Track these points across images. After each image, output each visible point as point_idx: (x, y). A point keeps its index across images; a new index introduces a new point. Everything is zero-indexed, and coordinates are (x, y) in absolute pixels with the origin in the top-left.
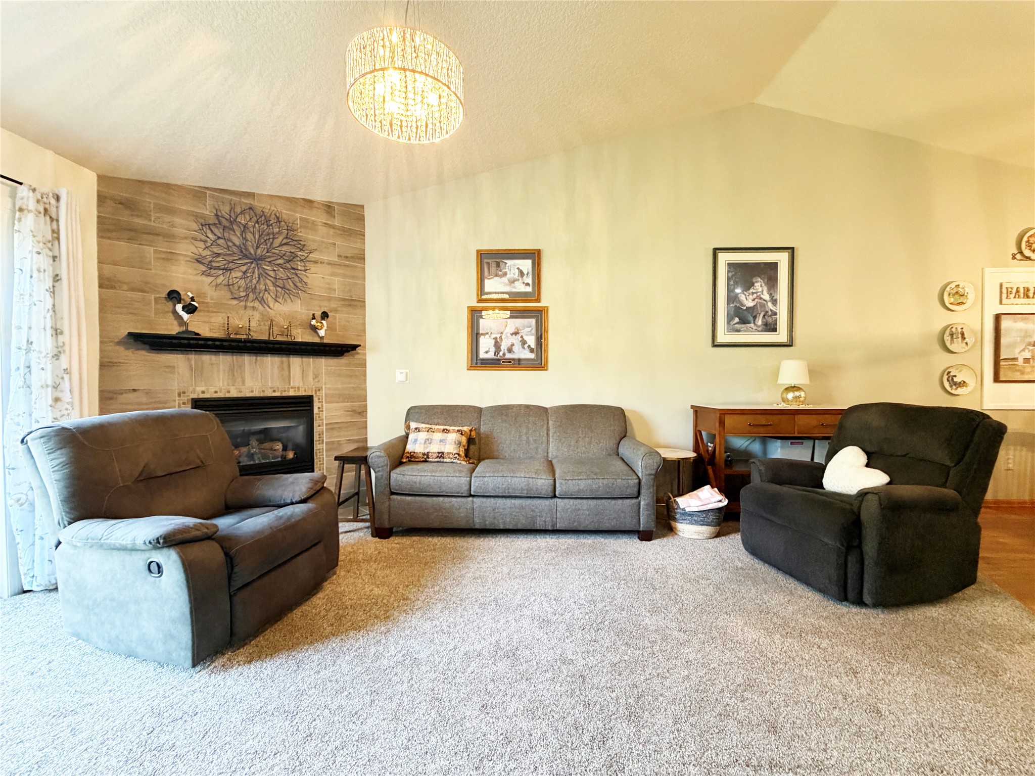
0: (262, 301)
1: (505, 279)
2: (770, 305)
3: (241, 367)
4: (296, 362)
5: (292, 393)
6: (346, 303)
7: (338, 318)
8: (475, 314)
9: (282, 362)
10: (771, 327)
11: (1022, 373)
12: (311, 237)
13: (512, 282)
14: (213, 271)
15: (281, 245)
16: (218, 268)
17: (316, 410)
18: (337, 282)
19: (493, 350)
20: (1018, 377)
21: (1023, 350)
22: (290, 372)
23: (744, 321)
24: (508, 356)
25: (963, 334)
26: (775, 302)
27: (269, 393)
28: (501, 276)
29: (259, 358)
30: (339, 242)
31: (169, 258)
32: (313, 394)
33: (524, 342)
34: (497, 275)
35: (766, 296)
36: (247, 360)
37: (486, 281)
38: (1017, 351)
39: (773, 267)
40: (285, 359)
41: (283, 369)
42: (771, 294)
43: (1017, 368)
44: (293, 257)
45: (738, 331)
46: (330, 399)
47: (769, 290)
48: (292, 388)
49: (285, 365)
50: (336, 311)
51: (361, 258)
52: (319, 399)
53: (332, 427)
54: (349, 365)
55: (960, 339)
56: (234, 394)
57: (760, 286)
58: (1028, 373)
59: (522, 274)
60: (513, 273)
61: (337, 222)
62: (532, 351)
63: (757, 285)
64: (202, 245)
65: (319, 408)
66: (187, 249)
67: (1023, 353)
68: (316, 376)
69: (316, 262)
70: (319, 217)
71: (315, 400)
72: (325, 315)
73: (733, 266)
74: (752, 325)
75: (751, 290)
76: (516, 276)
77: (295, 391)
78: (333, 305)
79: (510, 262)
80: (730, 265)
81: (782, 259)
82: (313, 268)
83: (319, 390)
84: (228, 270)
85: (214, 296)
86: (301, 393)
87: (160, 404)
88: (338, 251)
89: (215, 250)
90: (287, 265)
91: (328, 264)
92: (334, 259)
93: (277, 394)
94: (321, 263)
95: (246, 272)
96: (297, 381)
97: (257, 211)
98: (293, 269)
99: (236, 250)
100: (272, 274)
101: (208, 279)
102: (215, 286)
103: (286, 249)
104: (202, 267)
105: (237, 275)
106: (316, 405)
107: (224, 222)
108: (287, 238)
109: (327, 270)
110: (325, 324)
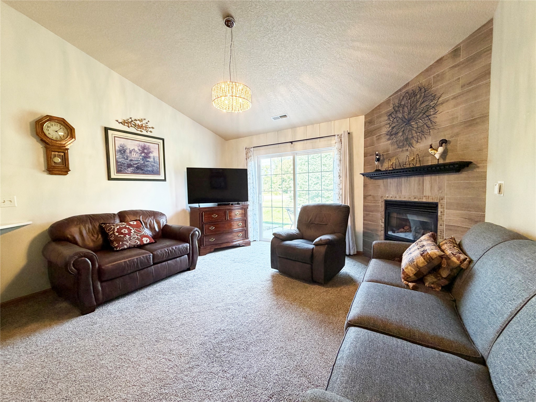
3: (401, 184)
4: (427, 179)
5: (424, 200)
6: (467, 124)
9: (419, 180)
12: (438, 88)
14: (392, 137)
15: (421, 104)
17: (439, 214)
18: (460, 110)
22: (423, 186)
27: (413, 200)
29: (408, 179)
30: (463, 74)
32: (438, 201)
36: (403, 180)
40: (421, 178)
41: (420, 184)
44: (428, 108)
46: (450, 205)
48: (425, 196)
49: (421, 182)
52: (442, 206)
53: (449, 228)
61: (462, 59)
64: (388, 126)
65: (441, 212)
66: (385, 130)
68: (440, 188)
70: (448, 65)
71: (439, 206)
72: (443, 142)
77: (426, 199)
78: (456, 130)
82: (440, 109)
83: (442, 199)
84: (396, 134)
85: (392, 149)
86: (430, 200)
87: (376, 201)
88: (461, 82)
89: (393, 126)
90: (425, 116)
91: (452, 99)
92: (458, 91)
93: (416, 200)
94: (447, 101)
95: (403, 131)
96: (427, 192)
97: (410, 92)
98: (428, 116)
99: (400, 121)
100: (415, 126)
101: (390, 142)
102: (392, 144)
103: (423, 105)
104: (388, 137)
105: (400, 134)
106: (440, 210)
107: (397, 109)
108: (424, 97)
109: (452, 103)
110: (441, 149)
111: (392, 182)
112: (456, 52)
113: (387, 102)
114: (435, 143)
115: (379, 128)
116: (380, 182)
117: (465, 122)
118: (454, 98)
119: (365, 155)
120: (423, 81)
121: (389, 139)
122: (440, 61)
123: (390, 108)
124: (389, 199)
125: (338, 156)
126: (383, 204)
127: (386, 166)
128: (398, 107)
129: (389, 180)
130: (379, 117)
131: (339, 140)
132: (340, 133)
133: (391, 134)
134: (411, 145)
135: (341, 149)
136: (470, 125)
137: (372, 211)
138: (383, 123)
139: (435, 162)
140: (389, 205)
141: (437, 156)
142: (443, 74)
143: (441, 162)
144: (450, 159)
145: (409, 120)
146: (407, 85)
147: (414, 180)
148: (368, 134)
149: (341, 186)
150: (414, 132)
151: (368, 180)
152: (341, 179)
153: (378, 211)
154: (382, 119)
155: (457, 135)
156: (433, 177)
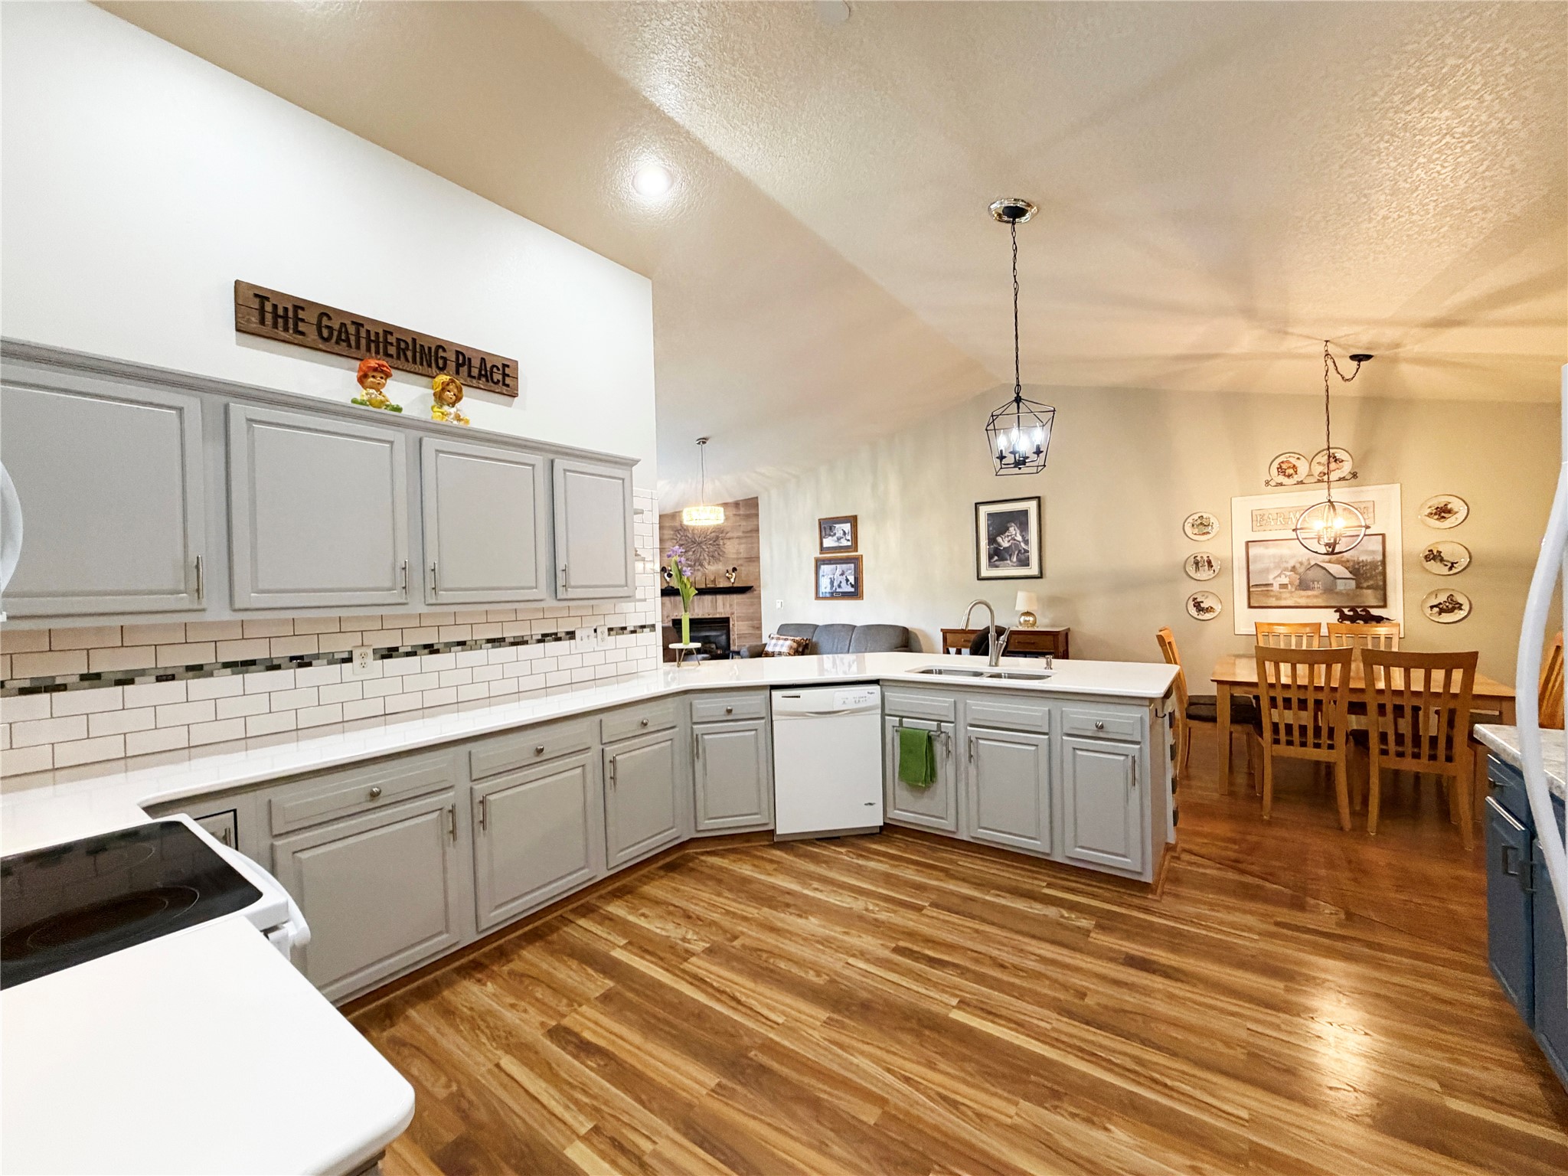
0: (701, 565)
1: (835, 538)
2: (1022, 544)
4: (720, 598)
5: (718, 616)
6: (748, 560)
7: (743, 570)
8: (819, 563)
10: (1024, 562)
11: (1278, 598)
13: (839, 539)
17: (731, 626)
18: (742, 548)
19: (829, 586)
20: (1273, 602)
21: (1279, 576)
22: (716, 604)
23: (1002, 559)
24: (838, 590)
25: (1209, 562)
26: (1026, 542)
27: (707, 616)
28: (833, 536)
30: (743, 523)
32: (730, 616)
33: (847, 580)
34: (830, 535)
35: (1019, 538)
37: (824, 540)
38: (1271, 577)
39: (1025, 513)
40: (714, 597)
41: (713, 603)
42: (1023, 536)
43: (1272, 593)
44: (718, 538)
45: (997, 567)
46: (740, 619)
47: (1021, 532)
48: (718, 613)
49: (714, 600)
50: (741, 565)
51: (757, 530)
52: (733, 619)
53: (740, 636)
54: (751, 598)
55: (1206, 567)
57: (1013, 530)
58: (1285, 599)
59: (845, 533)
60: (840, 534)
61: (743, 511)
62: (852, 586)
63: (1012, 529)
65: (733, 624)
67: (1279, 579)
68: (731, 605)
69: (729, 538)
70: (732, 511)
71: (731, 619)
72: (734, 570)
73: (991, 516)
74: (1009, 562)
75: (1007, 534)
76: (842, 535)
77: (720, 615)
78: (740, 562)
79: (837, 526)
80: (990, 515)
81: (1032, 506)
82: (728, 542)
83: (733, 614)
86: (723, 616)
88: (742, 529)
93: (710, 616)
94: (733, 538)
96: (720, 609)
98: (717, 545)
106: (731, 623)
110: (734, 575)
112: (737, 505)
117: (746, 558)
118: (738, 538)
141: (732, 580)
150: (705, 555)
156: (725, 596)
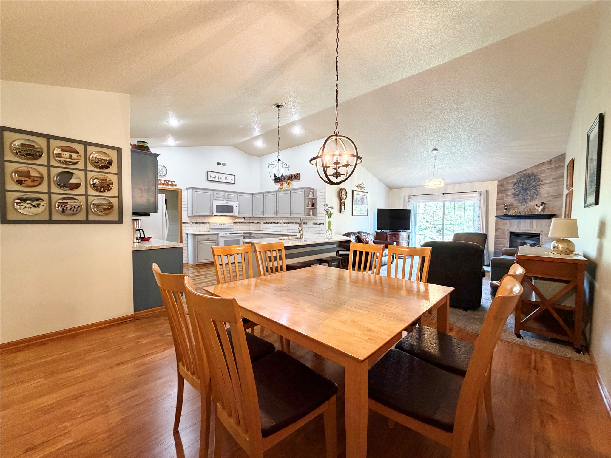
3: (520, 223)
4: (535, 221)
5: (533, 232)
6: (554, 197)
9: (531, 222)
12: (541, 176)
14: (515, 196)
15: (533, 182)
16: (516, 195)
17: (540, 239)
22: (533, 225)
29: (525, 220)
30: (553, 173)
31: (507, 196)
32: (540, 232)
36: (522, 221)
40: (531, 220)
44: (536, 185)
46: (546, 235)
48: (533, 230)
49: (532, 222)
56: (518, 231)
61: (553, 166)
64: (514, 190)
66: (511, 192)
68: (541, 226)
69: (543, 184)
70: (547, 167)
71: (541, 235)
72: (543, 204)
78: (549, 199)
82: (543, 187)
83: (542, 231)
84: (518, 195)
85: (515, 203)
86: (536, 232)
87: (504, 232)
88: (552, 177)
89: (516, 190)
90: (534, 189)
91: (548, 183)
92: (550, 181)
93: (529, 232)
94: (546, 184)
95: (522, 194)
96: (535, 228)
97: (527, 174)
98: (536, 189)
99: (521, 188)
100: (529, 193)
101: (514, 199)
102: (516, 200)
103: (534, 183)
104: (513, 196)
105: (521, 196)
106: (541, 236)
107: (519, 181)
108: (534, 179)
109: (547, 186)
110: (541, 207)
111: (515, 222)
112: (550, 162)
113: (513, 176)
114: (539, 204)
115: (508, 190)
116: (507, 221)
117: (553, 196)
118: (549, 183)
119: (497, 204)
120: (535, 171)
121: (513, 198)
122: (543, 163)
123: (515, 180)
124: (512, 231)
125: (478, 205)
126: (509, 234)
127: (511, 212)
128: (520, 181)
129: (513, 221)
130: (508, 184)
131: (480, 194)
132: (480, 191)
133: (514, 195)
134: (526, 202)
135: (480, 200)
136: (556, 198)
137: (501, 238)
138: (510, 188)
139: (539, 213)
140: (512, 234)
141: (539, 210)
142: (544, 170)
143: (542, 213)
144: (546, 212)
145: (526, 190)
146: (525, 170)
147: (528, 221)
148: (499, 192)
149: (479, 223)
150: (528, 196)
151: (499, 220)
152: (480, 218)
153: (504, 238)
154: (510, 185)
155: (550, 201)
156: (538, 220)
